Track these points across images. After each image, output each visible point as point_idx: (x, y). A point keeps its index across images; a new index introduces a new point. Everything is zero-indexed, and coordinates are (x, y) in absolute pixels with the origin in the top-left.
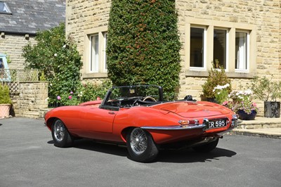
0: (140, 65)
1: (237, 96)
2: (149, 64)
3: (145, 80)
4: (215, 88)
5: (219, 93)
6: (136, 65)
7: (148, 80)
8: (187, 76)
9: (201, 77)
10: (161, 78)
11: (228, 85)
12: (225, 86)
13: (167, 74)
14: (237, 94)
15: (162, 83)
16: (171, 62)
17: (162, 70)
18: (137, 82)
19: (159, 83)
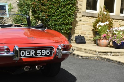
0: (45, 5)
1: (113, 31)
2: (50, 5)
3: (48, 16)
4: (98, 24)
5: (100, 28)
6: (43, 5)
7: (50, 16)
8: (83, 16)
9: (94, 17)
10: (59, 15)
11: (107, 23)
12: (105, 23)
13: (64, 12)
14: (114, 29)
15: (60, 18)
16: (68, 4)
17: (61, 9)
18: (43, 16)
19: (58, 19)
